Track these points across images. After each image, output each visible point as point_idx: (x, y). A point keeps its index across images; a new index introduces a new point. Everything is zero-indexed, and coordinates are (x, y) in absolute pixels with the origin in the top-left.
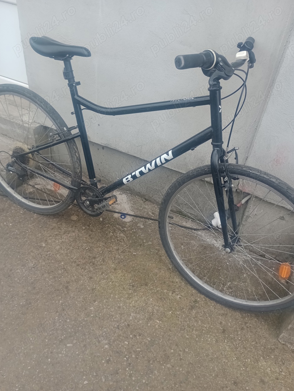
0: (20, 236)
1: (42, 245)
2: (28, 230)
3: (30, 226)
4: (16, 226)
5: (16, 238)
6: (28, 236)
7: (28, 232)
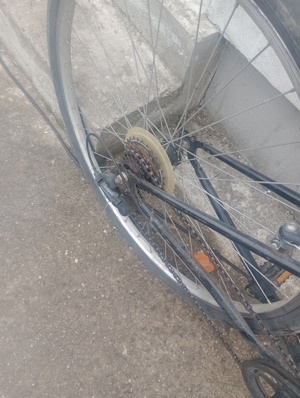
0: (85, 303)
1: (122, 349)
2: (104, 292)
3: (112, 280)
4: (87, 268)
5: (77, 306)
6: (100, 311)
7: (105, 298)
